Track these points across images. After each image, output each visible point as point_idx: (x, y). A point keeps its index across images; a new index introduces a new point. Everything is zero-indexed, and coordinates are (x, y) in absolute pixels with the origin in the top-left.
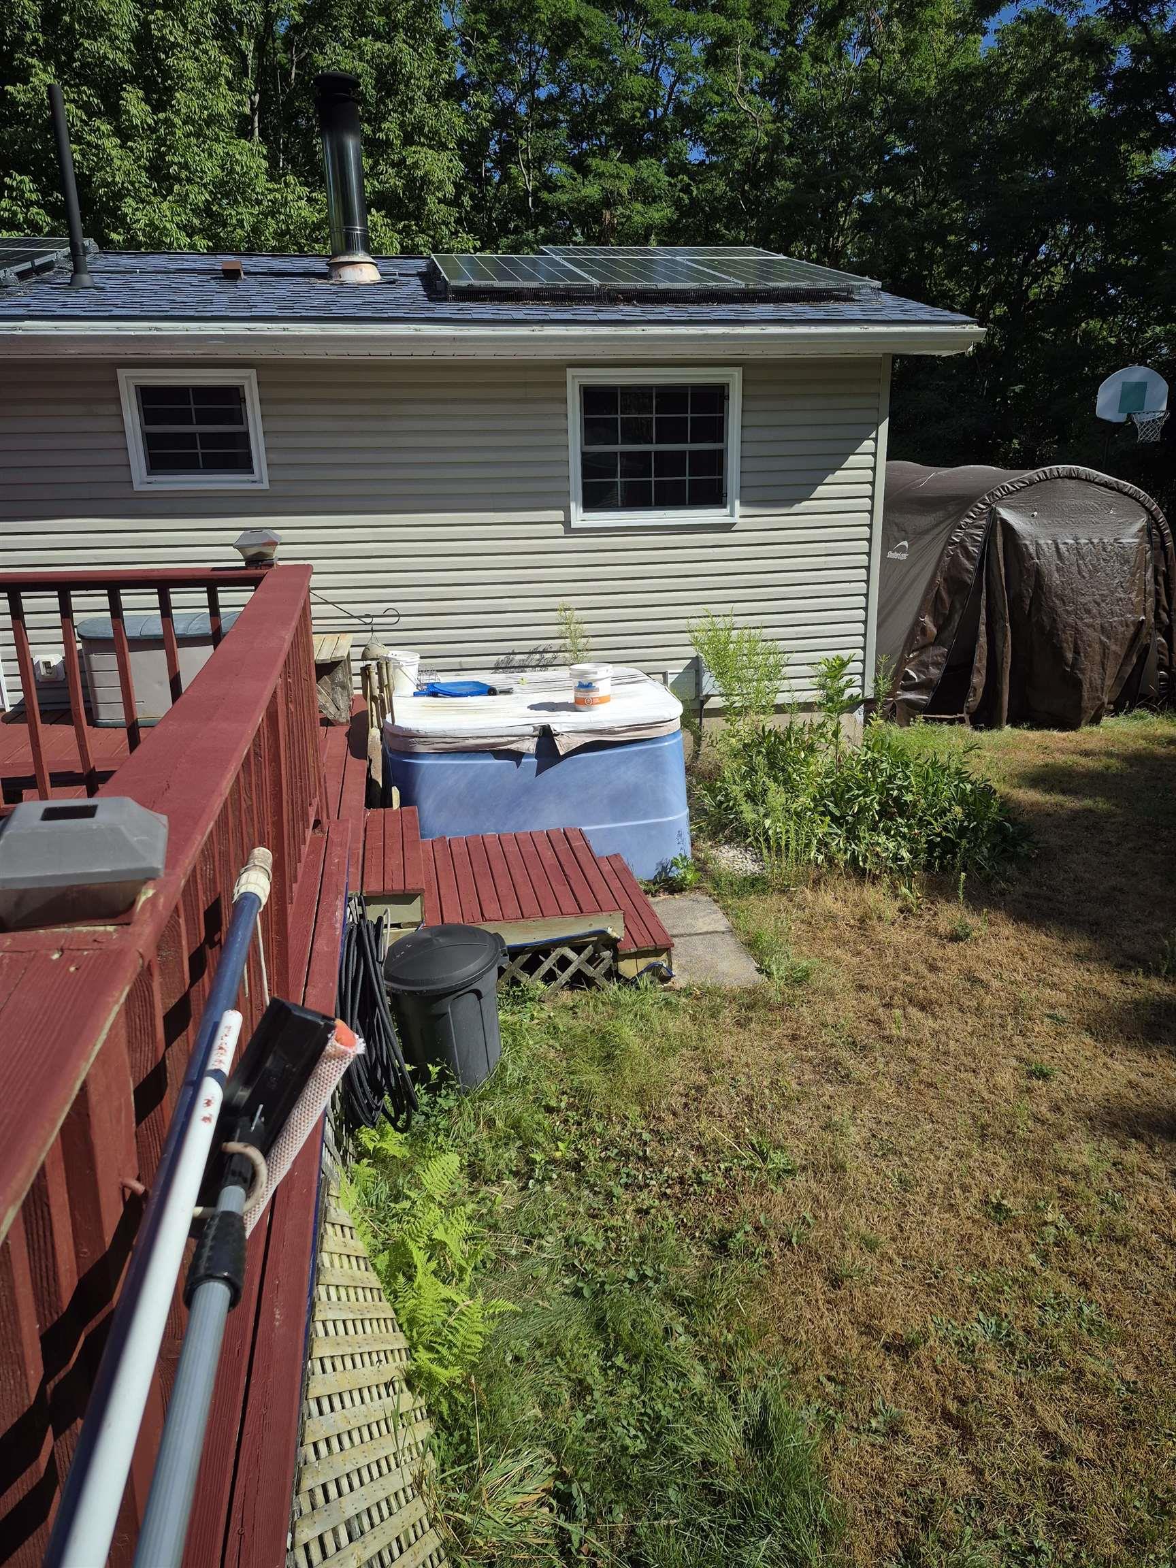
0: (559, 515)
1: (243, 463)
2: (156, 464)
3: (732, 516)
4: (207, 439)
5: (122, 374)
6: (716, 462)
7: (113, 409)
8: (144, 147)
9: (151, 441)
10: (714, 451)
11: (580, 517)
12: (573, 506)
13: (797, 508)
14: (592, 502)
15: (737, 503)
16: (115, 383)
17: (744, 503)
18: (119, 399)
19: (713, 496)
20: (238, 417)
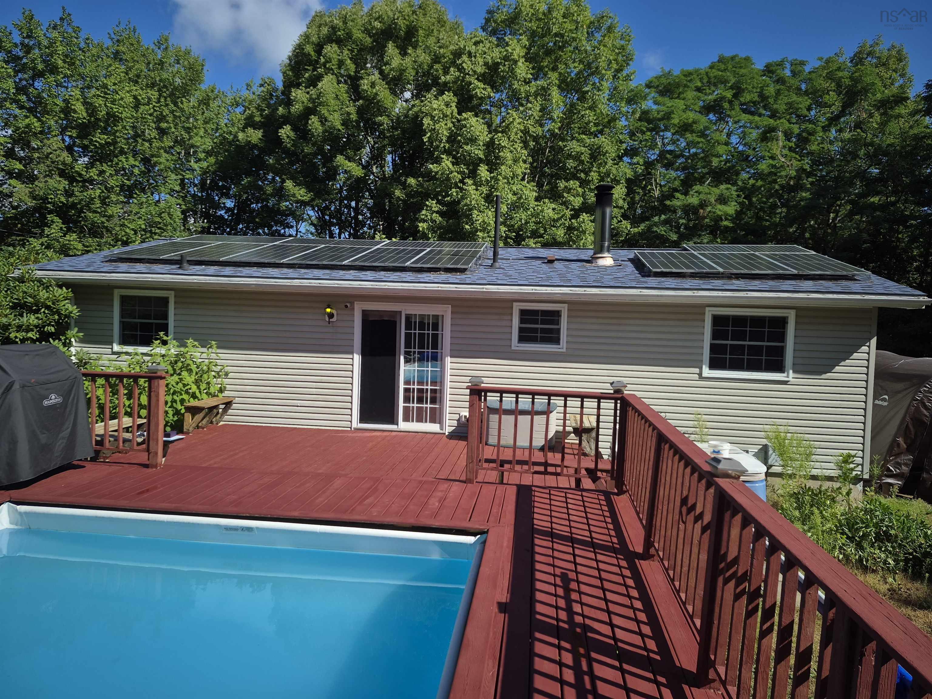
0: (697, 370)
1: (557, 341)
2: (522, 339)
3: (788, 377)
4: (543, 331)
5: (515, 304)
6: (781, 352)
7: (509, 317)
8: (485, 190)
9: (521, 330)
10: (778, 346)
11: (707, 372)
12: (704, 367)
13: (824, 376)
14: (713, 366)
15: (791, 372)
16: (512, 308)
17: (794, 372)
18: (512, 314)
19: (779, 368)
20: (558, 323)
